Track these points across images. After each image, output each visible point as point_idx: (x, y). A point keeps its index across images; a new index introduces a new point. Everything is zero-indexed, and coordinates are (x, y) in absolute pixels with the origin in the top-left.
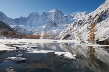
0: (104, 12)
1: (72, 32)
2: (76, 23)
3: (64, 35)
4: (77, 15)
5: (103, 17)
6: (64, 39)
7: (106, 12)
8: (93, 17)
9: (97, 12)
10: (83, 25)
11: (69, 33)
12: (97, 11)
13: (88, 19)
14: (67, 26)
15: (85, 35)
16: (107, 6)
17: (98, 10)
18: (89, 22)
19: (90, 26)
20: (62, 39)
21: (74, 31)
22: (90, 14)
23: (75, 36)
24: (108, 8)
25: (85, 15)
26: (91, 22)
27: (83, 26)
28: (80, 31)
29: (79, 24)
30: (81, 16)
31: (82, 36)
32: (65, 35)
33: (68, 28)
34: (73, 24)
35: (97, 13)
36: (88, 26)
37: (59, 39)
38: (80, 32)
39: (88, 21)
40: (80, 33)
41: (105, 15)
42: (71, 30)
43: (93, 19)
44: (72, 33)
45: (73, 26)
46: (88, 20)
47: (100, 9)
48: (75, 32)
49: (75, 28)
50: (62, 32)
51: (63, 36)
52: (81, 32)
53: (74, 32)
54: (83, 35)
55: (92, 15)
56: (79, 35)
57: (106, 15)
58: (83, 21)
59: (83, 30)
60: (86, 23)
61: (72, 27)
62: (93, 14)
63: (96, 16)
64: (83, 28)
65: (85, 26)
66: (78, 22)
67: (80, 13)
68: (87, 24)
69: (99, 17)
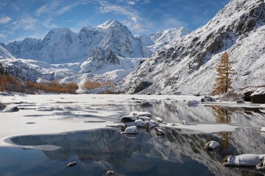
0: (226, 28)
1: (154, 75)
2: (162, 55)
3: (135, 82)
4: (163, 35)
5: (224, 41)
6: (135, 92)
7: (231, 28)
8: (201, 40)
9: (210, 29)
10: (178, 58)
11: (147, 79)
12: (210, 26)
13: (189, 45)
14: (141, 62)
15: (186, 82)
16: (232, 17)
17: (213, 24)
18: (191, 52)
19: (195, 61)
20: (130, 91)
21: (158, 73)
22: (194, 34)
23: (162, 84)
24: (233, 20)
25: (181, 36)
26: (197, 52)
27: (179, 60)
28: (173, 72)
29: (168, 56)
30: (172, 38)
31: (177, 84)
32: (139, 82)
33: (143, 65)
34: (155, 58)
35: (210, 32)
36: (190, 62)
37: (124, 93)
38: (172, 76)
39: (190, 50)
40: (173, 78)
41: (228, 36)
42: (150, 70)
43: (202, 45)
44: (155, 78)
45: (156, 61)
46: (191, 47)
47: (216, 22)
48: (161, 75)
49: (159, 66)
50: (130, 76)
51: (134, 86)
52: (176, 76)
53: (158, 76)
54: (179, 82)
55: (198, 36)
56: (170, 82)
57: (230, 35)
58: (179, 49)
59: (180, 72)
60: (186, 54)
61: (153, 64)
62: (201, 33)
63: (208, 37)
64: (179, 66)
65: (183, 61)
66: (168, 53)
67: (170, 32)
68: (188, 57)
69: (216, 41)
